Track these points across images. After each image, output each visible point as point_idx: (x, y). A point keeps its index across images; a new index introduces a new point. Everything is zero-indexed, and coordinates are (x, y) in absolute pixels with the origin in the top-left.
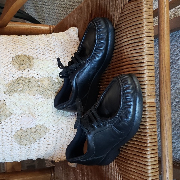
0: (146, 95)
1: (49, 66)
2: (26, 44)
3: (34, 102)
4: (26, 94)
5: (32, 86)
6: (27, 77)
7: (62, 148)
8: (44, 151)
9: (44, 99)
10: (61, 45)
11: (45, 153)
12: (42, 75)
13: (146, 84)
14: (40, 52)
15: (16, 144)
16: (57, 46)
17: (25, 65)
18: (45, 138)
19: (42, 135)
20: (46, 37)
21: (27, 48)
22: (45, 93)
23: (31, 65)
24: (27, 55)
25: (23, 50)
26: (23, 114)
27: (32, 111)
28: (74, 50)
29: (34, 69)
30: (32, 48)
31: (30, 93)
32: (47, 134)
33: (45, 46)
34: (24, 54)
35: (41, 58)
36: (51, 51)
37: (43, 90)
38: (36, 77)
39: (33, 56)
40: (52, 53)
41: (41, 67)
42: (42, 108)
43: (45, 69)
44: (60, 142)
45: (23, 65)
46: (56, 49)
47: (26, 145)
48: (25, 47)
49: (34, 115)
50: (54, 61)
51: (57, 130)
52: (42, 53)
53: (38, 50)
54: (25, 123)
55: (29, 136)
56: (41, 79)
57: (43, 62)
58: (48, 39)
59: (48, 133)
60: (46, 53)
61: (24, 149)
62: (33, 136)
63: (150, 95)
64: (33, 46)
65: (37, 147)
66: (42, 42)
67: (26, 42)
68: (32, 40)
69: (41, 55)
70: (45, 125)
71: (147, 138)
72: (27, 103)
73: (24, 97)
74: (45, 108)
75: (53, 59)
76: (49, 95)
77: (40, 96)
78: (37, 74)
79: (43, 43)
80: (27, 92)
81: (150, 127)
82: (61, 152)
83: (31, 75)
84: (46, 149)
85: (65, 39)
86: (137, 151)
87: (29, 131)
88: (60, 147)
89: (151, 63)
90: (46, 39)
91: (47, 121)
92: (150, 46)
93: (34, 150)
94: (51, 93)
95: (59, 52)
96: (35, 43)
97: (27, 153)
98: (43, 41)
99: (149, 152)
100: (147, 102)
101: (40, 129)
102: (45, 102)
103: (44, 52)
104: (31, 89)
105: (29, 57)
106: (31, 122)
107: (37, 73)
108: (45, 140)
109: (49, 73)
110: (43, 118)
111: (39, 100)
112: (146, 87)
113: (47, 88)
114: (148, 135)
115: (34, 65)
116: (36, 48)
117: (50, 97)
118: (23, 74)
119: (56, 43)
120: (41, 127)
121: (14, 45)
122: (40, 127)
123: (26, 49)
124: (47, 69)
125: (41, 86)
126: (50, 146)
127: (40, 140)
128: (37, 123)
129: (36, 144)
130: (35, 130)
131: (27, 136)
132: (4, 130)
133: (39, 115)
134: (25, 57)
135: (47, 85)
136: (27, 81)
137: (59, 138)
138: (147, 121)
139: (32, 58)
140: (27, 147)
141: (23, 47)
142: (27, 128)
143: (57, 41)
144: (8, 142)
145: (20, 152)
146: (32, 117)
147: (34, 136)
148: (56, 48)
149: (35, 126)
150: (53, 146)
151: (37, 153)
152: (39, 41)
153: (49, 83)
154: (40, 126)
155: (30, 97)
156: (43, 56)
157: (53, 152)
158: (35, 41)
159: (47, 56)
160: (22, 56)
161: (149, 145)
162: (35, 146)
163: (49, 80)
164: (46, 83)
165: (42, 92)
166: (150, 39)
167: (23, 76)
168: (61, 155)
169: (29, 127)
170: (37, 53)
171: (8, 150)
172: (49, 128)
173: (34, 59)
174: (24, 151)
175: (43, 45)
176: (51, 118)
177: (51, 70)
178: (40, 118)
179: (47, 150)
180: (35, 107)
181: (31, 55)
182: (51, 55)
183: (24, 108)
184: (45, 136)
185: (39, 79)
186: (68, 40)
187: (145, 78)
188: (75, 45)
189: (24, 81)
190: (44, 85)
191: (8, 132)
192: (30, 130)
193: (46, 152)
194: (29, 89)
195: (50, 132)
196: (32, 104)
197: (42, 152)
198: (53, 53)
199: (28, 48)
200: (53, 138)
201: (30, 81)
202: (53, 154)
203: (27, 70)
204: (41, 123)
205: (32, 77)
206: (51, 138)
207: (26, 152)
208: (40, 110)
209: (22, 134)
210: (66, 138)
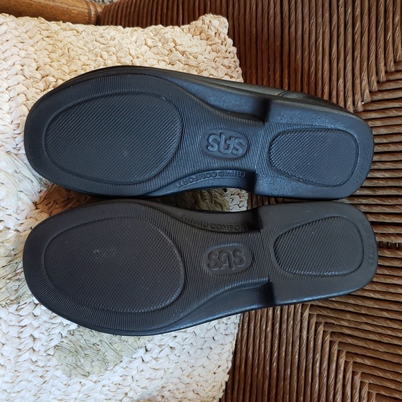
7: (188, 376)
8: (139, 389)
11: (139, 394)
15: (59, 373)
18: (147, 350)
19: (141, 342)
32: (157, 338)
44: (187, 359)
47: (88, 375)
55: (103, 348)
62: (116, 346)
82: (181, 386)
84: (145, 383)
93: (106, 388)
108: (147, 357)
121: (50, 48)
127: (134, 356)
131: (99, 347)
132: (27, 333)
137: (188, 348)
140: (88, 383)
144: (36, 368)
145: (60, 398)
147: (119, 347)
162: (113, 374)
168: (180, 396)
171: (28, 395)
179: (148, 385)
184: (148, 345)
191: (41, 335)
193: (145, 390)
200: (172, 348)
206: (167, 350)
209: (82, 341)
210: (204, 347)
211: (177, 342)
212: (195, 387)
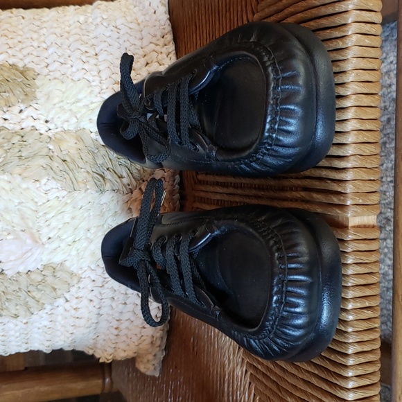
0: (349, 203)
1: (80, 96)
2: (21, 33)
3: (36, 200)
4: (15, 176)
5: (31, 155)
6: (18, 128)
7: (116, 328)
8: (68, 335)
9: (66, 193)
10: (116, 35)
11: (70, 339)
12: (59, 124)
13: (349, 165)
14: (55, 57)
16: (104, 38)
17: (11, 95)
18: (67, 301)
19: (59, 292)
20: (77, 13)
21: (20, 46)
22: (66, 176)
23: (29, 96)
24: (20, 65)
25: (10, 51)
26: (5, 233)
27: (31, 225)
28: (154, 51)
29: (36, 106)
30: (36, 44)
31: (25, 174)
32: (73, 290)
33: (71, 39)
34: (11, 61)
35: (58, 74)
36: (88, 55)
37: (63, 167)
38: (43, 128)
39: (37, 69)
40: (88, 59)
41: (56, 100)
42: (59, 217)
43: (67, 107)
44: (111, 312)
45: (7, 94)
46: (100, 47)
47: (16, 316)
48: (16, 41)
49: (37, 235)
50: (93, 84)
51: (102, 280)
52: (62, 61)
53: (51, 51)
54: (12, 258)
55: (23, 294)
56: (58, 136)
57: (63, 87)
58: (82, 19)
59: (76, 286)
60: (71, 58)
61: (11, 325)
62: (34, 294)
63: (361, 202)
64: (37, 39)
65: (46, 323)
66: (63, 27)
67: (20, 27)
68: (39, 23)
69: (57, 64)
70: (67, 264)
71: (346, 338)
72: (17, 201)
73: (7, 187)
74: (67, 218)
75: (91, 79)
76: (80, 180)
77: (53, 184)
78: (47, 122)
79: (67, 29)
80: (18, 170)
81: (359, 305)
82: (114, 337)
83: (28, 124)
84: (71, 329)
85: (129, 19)
86: (316, 372)
87: (23, 280)
88: (111, 325)
89: (369, 97)
90: (77, 19)
91: (74, 253)
92: (367, 41)
93: (41, 330)
94: (85, 174)
95: (109, 58)
96: (44, 31)
97: (23, 336)
98: (67, 23)
99: (351, 385)
100: (351, 224)
101: (55, 276)
102: (69, 201)
103: (66, 56)
104: (29, 163)
105: (23, 72)
106: (29, 254)
107: (43, 118)
108: (67, 305)
109: (78, 116)
110: (61, 245)
111: (51, 195)
112: (349, 176)
113: (73, 161)
114: (350, 330)
115: (38, 95)
116: (44, 45)
117: (82, 185)
118: (5, 119)
119: (101, 29)
120: (57, 269)
122: (54, 269)
123: (17, 49)
124: (74, 108)
125: (56, 154)
126: (82, 322)
127: (56, 304)
128: (45, 259)
129: (44, 315)
130: (40, 278)
131: (19, 294)
133: (51, 236)
134: (13, 71)
135: (73, 151)
136: (16, 139)
137: (108, 302)
138: (350, 284)
139: (30, 74)
140: (19, 322)
141: (10, 42)
142: (18, 273)
143: (105, 24)
146: (29, 241)
147: (37, 295)
148: (103, 46)
149: (39, 267)
150: (90, 322)
151: (48, 337)
152: (55, 25)
153: (80, 146)
154: (54, 266)
155: (24, 186)
156: (63, 69)
157: (91, 336)
158: (45, 25)
159: (74, 69)
160: (4, 68)
161: (351, 362)
162: (41, 319)
163: (80, 139)
164: (70, 146)
165: (58, 172)
166: (370, 20)
167: (6, 125)
168: (114, 346)
169: (22, 269)
170: (46, 61)
172: (80, 272)
173: (39, 77)
174: (12, 332)
175: (66, 35)
176: (85, 245)
177: (84, 111)
178: (54, 245)
179: (74, 331)
180: (40, 214)
181: (30, 66)
182: (86, 66)
183: (8, 217)
184: (67, 296)
185: (50, 134)
186: (139, 21)
187: (347, 147)
188: (155, 36)
189: (9, 141)
190: (64, 153)
192: (25, 276)
194: (21, 163)
195: (81, 285)
196: (31, 205)
197: (62, 338)
198: (93, 61)
199: (24, 46)
200: (91, 301)
201: (24, 139)
202: (92, 341)
203: (16, 109)
204: (57, 259)
205: (29, 128)
206: (85, 302)
207: (18, 334)
208: (54, 223)
209: (4, 288)
210: (127, 302)
211: (95, 296)
212: (124, 338)
